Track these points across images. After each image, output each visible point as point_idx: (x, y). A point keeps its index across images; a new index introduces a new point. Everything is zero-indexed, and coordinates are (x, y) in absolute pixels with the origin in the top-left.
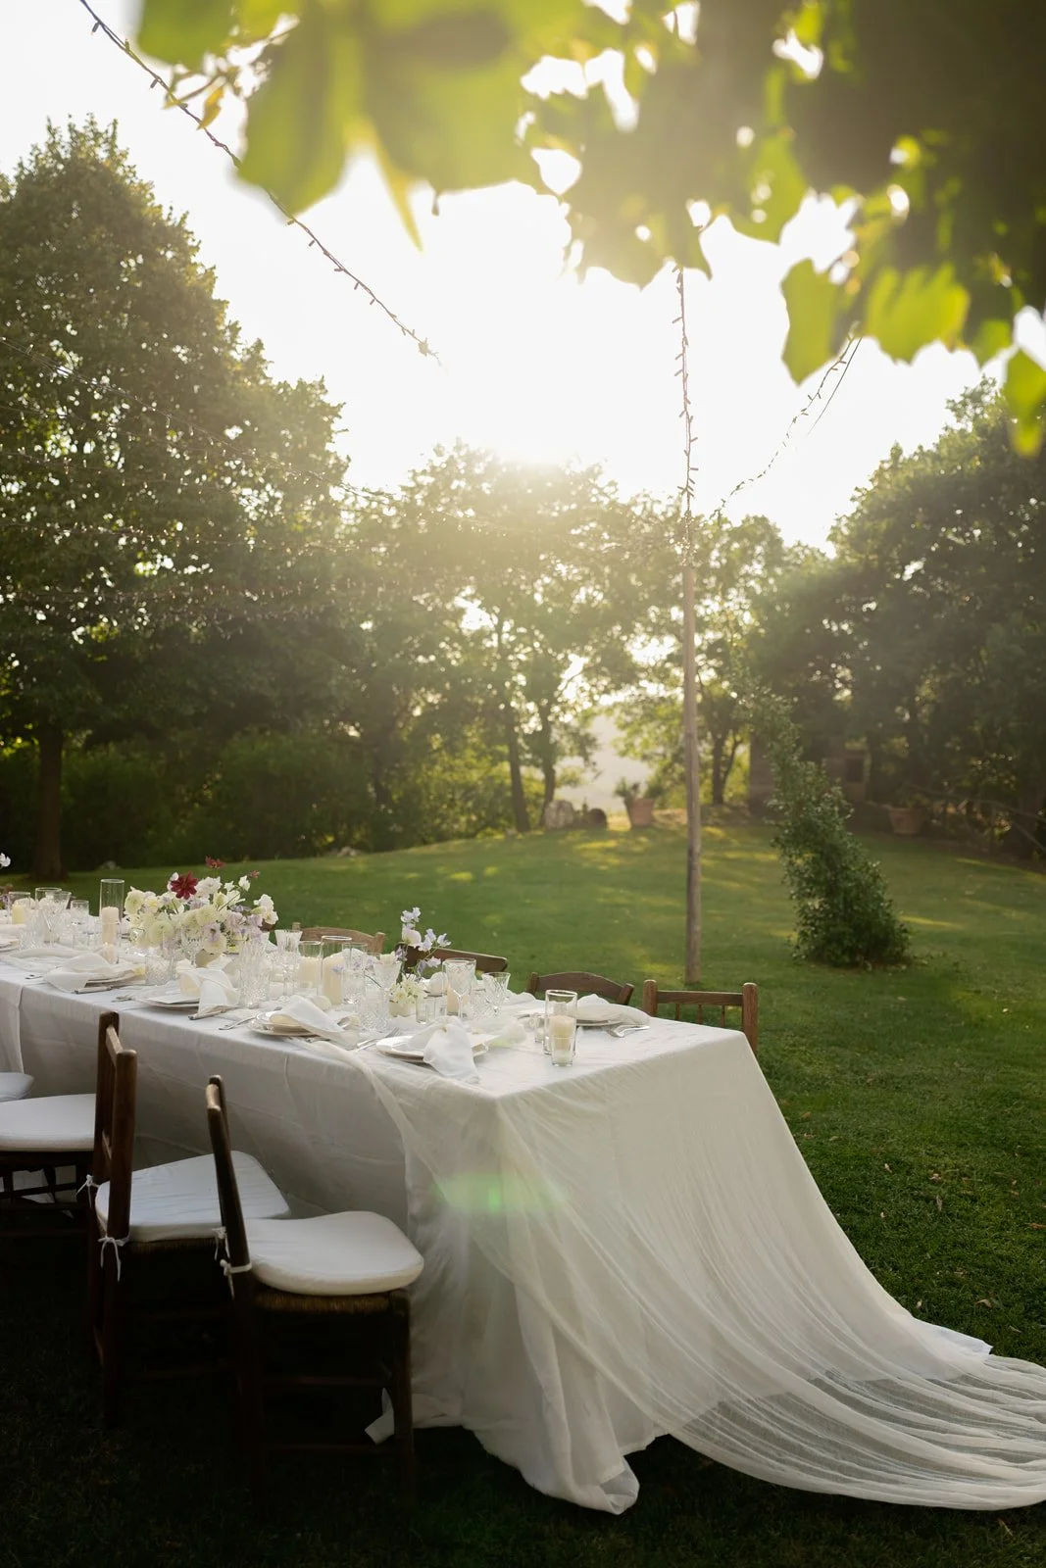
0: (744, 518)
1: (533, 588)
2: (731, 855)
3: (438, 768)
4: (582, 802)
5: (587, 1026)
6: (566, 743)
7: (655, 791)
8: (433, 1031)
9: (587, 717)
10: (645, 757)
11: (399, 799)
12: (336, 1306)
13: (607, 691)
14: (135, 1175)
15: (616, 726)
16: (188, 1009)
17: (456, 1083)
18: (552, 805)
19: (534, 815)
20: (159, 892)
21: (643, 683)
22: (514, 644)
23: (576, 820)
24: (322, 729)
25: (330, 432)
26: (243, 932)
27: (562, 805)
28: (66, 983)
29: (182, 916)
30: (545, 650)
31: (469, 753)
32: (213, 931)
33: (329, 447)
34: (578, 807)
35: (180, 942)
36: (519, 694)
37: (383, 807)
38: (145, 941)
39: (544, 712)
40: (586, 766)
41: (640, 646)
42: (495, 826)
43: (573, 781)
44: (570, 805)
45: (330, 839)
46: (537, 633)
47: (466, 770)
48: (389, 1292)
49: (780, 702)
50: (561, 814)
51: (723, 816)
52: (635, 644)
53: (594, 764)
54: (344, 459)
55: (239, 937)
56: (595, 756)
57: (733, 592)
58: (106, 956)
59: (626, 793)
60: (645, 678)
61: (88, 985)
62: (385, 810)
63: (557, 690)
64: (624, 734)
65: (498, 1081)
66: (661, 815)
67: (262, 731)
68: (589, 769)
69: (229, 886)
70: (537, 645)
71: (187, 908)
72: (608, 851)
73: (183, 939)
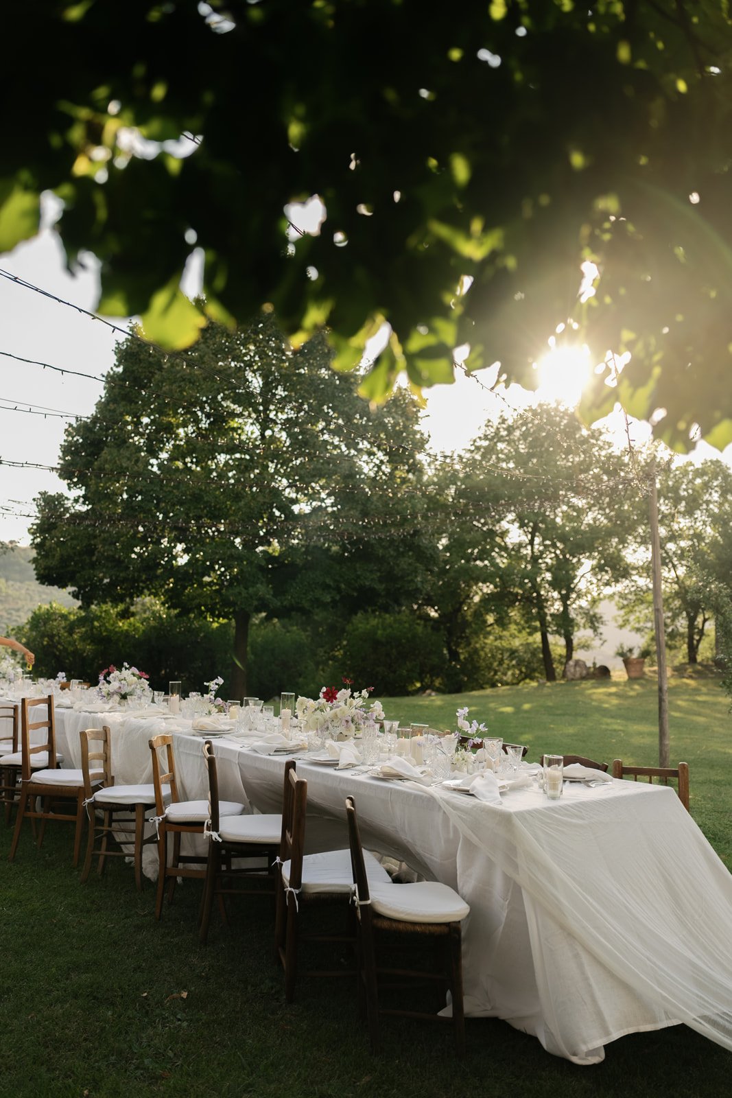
0: (703, 461)
1: (555, 513)
2: (700, 698)
3: (491, 638)
4: (592, 661)
5: (574, 781)
6: (580, 620)
7: (645, 654)
8: (476, 776)
9: (594, 602)
10: (638, 630)
11: (465, 658)
12: (418, 929)
13: (607, 584)
14: (304, 857)
15: (616, 608)
16: (333, 764)
17: (488, 804)
18: (571, 663)
19: (559, 669)
20: (316, 698)
21: (634, 578)
22: (542, 553)
23: (588, 674)
24: (413, 611)
25: (417, 418)
26: (364, 723)
27: (577, 663)
28: (264, 750)
29: (328, 713)
30: (564, 556)
31: (513, 627)
32: (347, 721)
33: (416, 428)
34: (589, 664)
35: (328, 728)
36: (547, 586)
37: (454, 663)
38: (308, 727)
39: (564, 599)
40: (596, 636)
41: (632, 552)
42: (532, 679)
43: (586, 647)
44: (584, 663)
45: (418, 685)
46: (558, 544)
47: (511, 638)
48: (449, 923)
49: (722, 587)
50: (578, 669)
51: (696, 672)
52: (628, 551)
53: (601, 634)
54: (426, 436)
55: (362, 726)
56: (602, 629)
57: (698, 514)
58: (286, 736)
59: (625, 656)
60: (637, 574)
61: (275, 751)
62: (455, 666)
63: (573, 583)
64: (622, 612)
65: (514, 804)
66: (650, 671)
67: (373, 611)
68: (597, 638)
69: (356, 694)
70: (558, 552)
71: (331, 709)
72: (610, 694)
73: (330, 726)
